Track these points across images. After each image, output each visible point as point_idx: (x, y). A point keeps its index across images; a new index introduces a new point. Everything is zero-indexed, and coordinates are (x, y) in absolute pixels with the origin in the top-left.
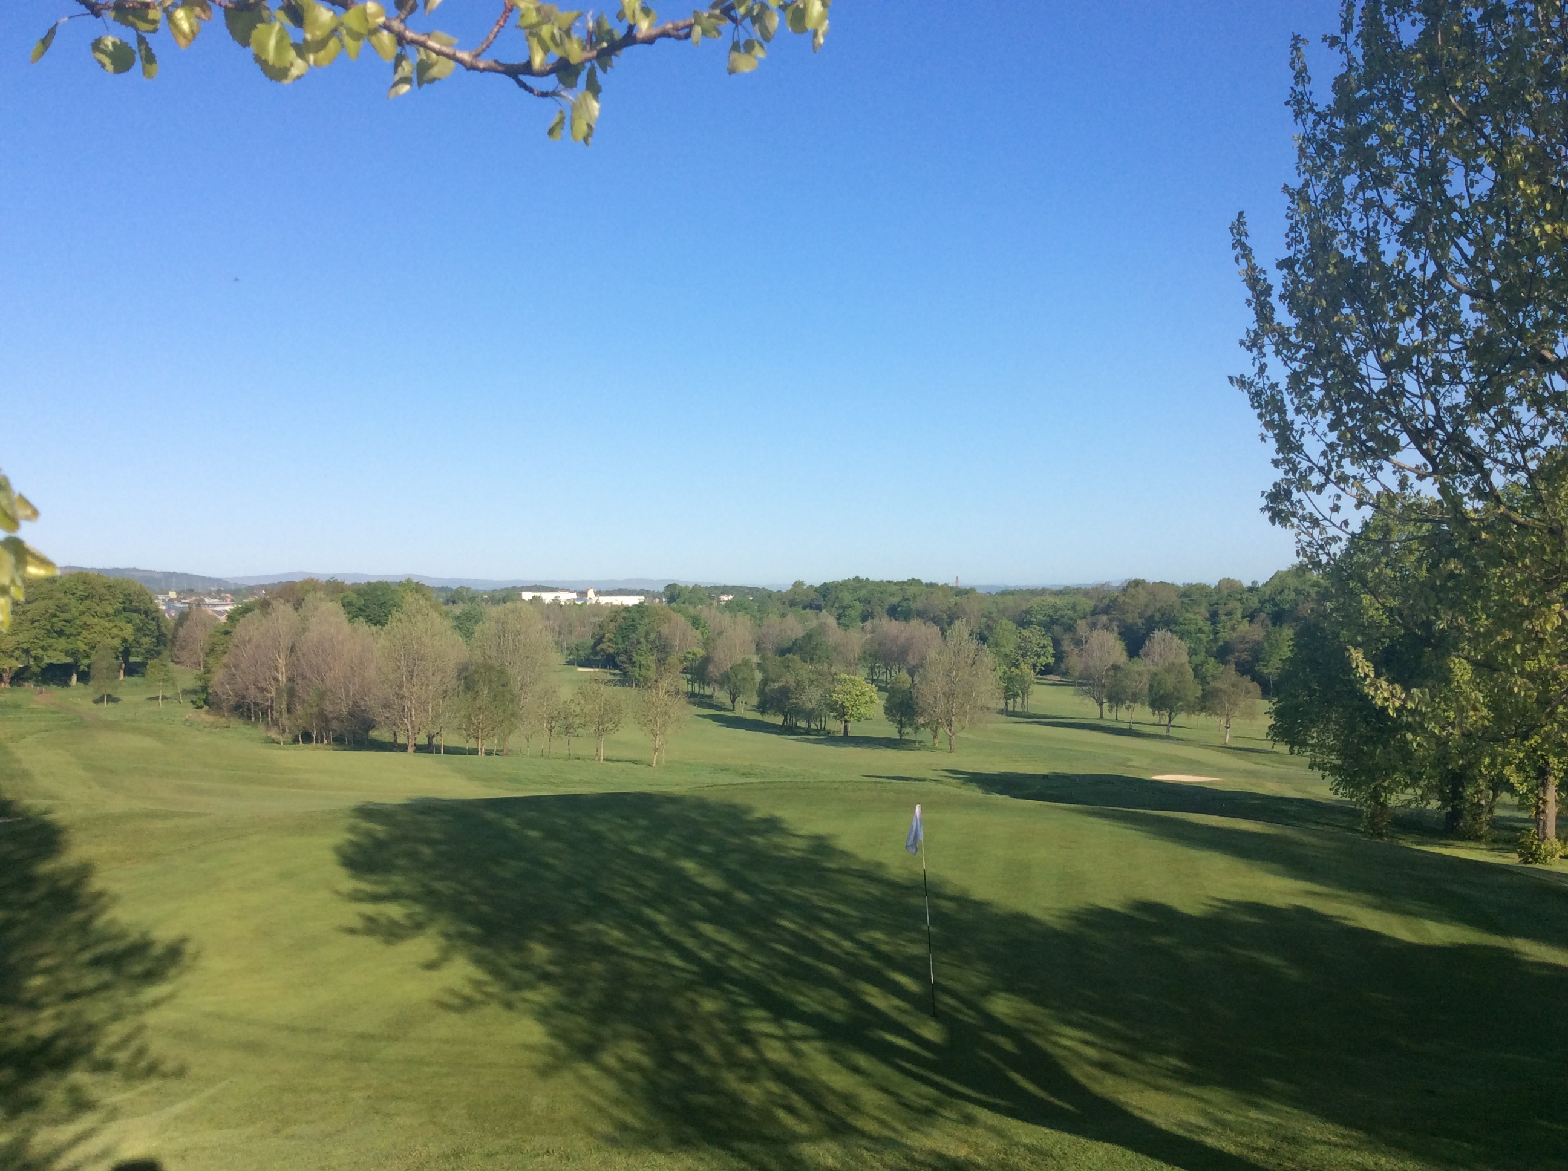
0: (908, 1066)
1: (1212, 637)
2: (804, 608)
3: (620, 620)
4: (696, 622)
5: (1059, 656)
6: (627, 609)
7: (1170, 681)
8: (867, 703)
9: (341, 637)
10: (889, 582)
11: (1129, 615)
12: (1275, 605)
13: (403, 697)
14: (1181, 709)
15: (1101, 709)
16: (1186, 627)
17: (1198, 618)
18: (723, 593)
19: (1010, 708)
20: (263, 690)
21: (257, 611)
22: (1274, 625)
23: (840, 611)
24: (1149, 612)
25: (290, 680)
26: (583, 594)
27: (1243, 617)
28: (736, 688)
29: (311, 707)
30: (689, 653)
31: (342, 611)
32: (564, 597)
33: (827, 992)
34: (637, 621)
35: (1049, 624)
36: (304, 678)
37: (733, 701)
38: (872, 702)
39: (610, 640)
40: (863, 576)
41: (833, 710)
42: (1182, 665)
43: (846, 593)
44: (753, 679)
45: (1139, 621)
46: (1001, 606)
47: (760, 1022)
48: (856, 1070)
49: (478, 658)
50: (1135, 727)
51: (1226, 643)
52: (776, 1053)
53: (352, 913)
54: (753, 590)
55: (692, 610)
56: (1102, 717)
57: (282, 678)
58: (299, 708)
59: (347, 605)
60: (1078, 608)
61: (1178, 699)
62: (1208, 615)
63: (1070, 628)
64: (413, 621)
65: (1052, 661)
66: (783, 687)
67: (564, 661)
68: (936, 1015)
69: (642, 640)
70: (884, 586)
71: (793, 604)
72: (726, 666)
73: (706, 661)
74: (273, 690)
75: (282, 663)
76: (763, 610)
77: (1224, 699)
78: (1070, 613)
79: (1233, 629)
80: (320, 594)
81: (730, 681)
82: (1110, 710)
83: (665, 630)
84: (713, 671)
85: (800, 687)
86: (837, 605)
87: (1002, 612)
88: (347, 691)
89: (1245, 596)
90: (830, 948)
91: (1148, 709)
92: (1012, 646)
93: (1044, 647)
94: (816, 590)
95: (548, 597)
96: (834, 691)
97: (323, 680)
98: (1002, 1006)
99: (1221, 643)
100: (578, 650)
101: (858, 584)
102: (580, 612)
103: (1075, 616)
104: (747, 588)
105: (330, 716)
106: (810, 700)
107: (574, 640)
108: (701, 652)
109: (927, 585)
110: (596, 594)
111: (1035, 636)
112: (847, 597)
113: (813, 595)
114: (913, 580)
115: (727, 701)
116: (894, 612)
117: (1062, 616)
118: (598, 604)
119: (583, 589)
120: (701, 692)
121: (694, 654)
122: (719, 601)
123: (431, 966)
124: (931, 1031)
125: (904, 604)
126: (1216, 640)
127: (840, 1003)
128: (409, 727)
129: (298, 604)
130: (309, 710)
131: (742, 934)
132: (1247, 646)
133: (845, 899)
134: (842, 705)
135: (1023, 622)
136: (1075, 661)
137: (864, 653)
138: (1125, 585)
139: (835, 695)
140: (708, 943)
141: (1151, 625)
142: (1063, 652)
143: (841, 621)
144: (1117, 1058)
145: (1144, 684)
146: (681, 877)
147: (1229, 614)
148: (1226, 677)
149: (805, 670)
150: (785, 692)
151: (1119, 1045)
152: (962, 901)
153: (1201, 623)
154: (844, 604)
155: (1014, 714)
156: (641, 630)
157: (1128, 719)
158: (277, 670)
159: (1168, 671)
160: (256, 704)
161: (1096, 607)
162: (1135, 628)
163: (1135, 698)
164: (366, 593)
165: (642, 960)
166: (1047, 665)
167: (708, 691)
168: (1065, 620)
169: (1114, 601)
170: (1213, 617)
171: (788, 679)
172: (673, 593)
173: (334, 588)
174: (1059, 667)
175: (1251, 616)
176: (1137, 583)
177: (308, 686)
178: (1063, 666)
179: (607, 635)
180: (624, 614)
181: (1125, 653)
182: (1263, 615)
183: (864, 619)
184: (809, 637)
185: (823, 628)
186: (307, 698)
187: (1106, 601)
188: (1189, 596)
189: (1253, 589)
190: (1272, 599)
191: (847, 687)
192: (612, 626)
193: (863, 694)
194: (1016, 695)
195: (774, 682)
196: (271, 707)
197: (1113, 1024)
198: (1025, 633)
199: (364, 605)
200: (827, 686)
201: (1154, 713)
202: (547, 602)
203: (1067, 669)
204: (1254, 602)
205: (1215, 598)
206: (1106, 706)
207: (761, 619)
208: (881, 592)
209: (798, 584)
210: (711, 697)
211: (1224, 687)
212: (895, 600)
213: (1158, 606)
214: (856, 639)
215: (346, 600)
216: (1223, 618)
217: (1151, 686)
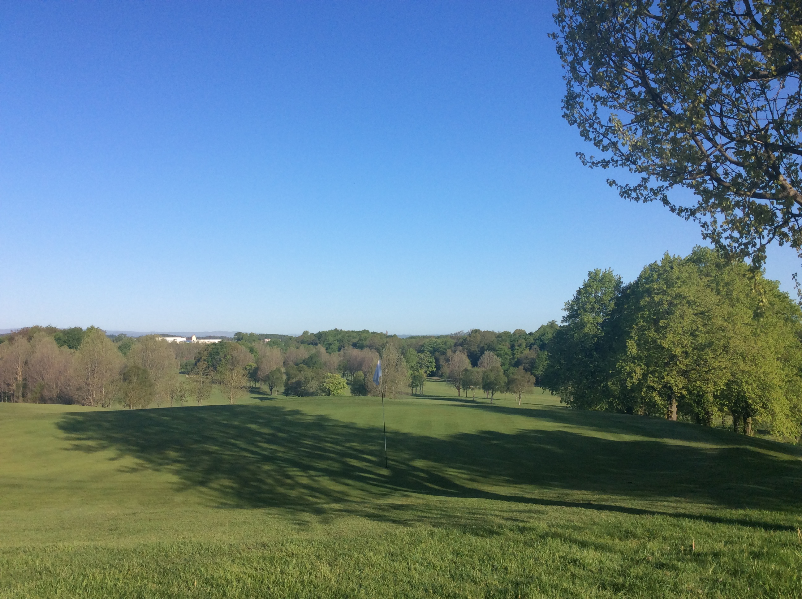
0: (373, 483)
1: (512, 357)
2: (309, 344)
3: (210, 349)
4: (251, 350)
5: (438, 367)
6: (214, 344)
7: (492, 376)
8: (341, 388)
9: (54, 356)
10: (352, 331)
11: (472, 347)
12: (541, 341)
13: (89, 384)
14: (498, 390)
15: (459, 392)
16: (500, 352)
17: (505, 347)
18: (266, 338)
19: (414, 393)
20: (8, 385)
21: (6, 342)
22: (541, 350)
23: (327, 346)
24: (482, 345)
25: (25, 379)
26: (189, 338)
27: (526, 347)
28: (272, 383)
29: (36, 393)
30: (248, 365)
31: (55, 343)
32: (179, 340)
33: (330, 462)
34: (220, 350)
35: (433, 352)
36: (32, 378)
37: (271, 390)
38: (344, 388)
39: (204, 360)
40: (339, 328)
41: (324, 392)
42: (498, 368)
43: (330, 337)
44: (282, 378)
45: (477, 350)
46: (409, 343)
47: (294, 472)
48: (347, 485)
49: (131, 364)
50: (475, 400)
51: (518, 359)
52: (305, 481)
53: (67, 444)
54: (282, 337)
55: (249, 345)
56: (459, 395)
57: (20, 378)
58: (29, 394)
59: (58, 340)
60: (448, 343)
61: (496, 384)
62: (510, 346)
63: (444, 353)
64: (95, 343)
65: (434, 369)
66: (298, 381)
67: (179, 371)
68: (387, 467)
69: (222, 359)
70: (350, 334)
71: (303, 342)
72: (268, 372)
73: (257, 369)
74: (14, 385)
75: (20, 370)
76: (287, 345)
77: (518, 383)
78: (444, 346)
79: (522, 353)
80: (44, 333)
81: (270, 380)
82: (464, 391)
83: (235, 353)
84: (261, 374)
85: (307, 381)
86: (325, 343)
87: (410, 346)
88: (57, 384)
89: (527, 337)
90: (331, 449)
91: (482, 391)
92: (415, 362)
93: (431, 362)
94: (315, 335)
95: (170, 340)
96: (325, 382)
97: (43, 379)
98: (419, 463)
99: (516, 360)
100: (186, 366)
101: (336, 332)
102: (188, 346)
103: (446, 347)
104: (279, 335)
105: (47, 398)
106: (312, 387)
107: (184, 361)
108: (254, 365)
109: (372, 333)
110: (197, 338)
111: (427, 357)
112: (331, 339)
113: (313, 338)
114: (365, 330)
115: (268, 391)
116: (355, 345)
117: (440, 348)
118: (198, 343)
119: (189, 336)
120: (254, 386)
121: (251, 366)
122: (264, 342)
123: (113, 459)
124: (384, 472)
125: (360, 342)
126: (513, 358)
127: (336, 465)
128: (92, 401)
129: (30, 339)
130: (35, 395)
131: (283, 446)
132: (528, 361)
133: (338, 434)
134: (329, 389)
135: (420, 350)
136: (446, 370)
137: (340, 365)
138: (470, 332)
139: (325, 384)
140: (264, 449)
141: (482, 351)
142: (440, 365)
143: (328, 351)
144: (477, 477)
145: (480, 378)
146: (249, 430)
147: (520, 345)
148: (519, 373)
149: (309, 373)
150: (299, 384)
151: (478, 474)
152: (397, 433)
153: (506, 350)
154: (329, 342)
155: (416, 395)
156: (222, 354)
157: (472, 396)
158: (17, 374)
159: (491, 370)
160: (4, 393)
161: (456, 343)
162: (475, 353)
163: (475, 384)
164: (68, 333)
165: (229, 455)
166: (432, 372)
167: (258, 385)
168: (441, 349)
169: (465, 340)
170: (512, 347)
171: (300, 377)
172: (239, 337)
173: (51, 331)
174: (438, 372)
175: (530, 346)
176: (476, 331)
177: (35, 382)
178: (440, 372)
179: (203, 358)
180: (212, 346)
181: (470, 365)
182: (535, 346)
183: (339, 350)
184: (311, 358)
185: (318, 353)
186: (34, 389)
187: (461, 340)
188: (501, 337)
189: (531, 334)
190: (540, 339)
191: (331, 380)
192: (205, 352)
193: (340, 383)
194: (417, 386)
195: (293, 378)
196: (13, 395)
197: (475, 468)
198: (422, 355)
199: (67, 340)
200: (321, 380)
201: (484, 392)
202: (170, 342)
203: (442, 374)
204: (531, 340)
205: (512, 338)
206: (461, 390)
207: (286, 350)
208: (348, 337)
209: (305, 333)
210: (259, 388)
211: (518, 377)
212: (355, 341)
213: (486, 342)
214: (336, 358)
215: (57, 337)
216: (517, 347)
217: (483, 378)
